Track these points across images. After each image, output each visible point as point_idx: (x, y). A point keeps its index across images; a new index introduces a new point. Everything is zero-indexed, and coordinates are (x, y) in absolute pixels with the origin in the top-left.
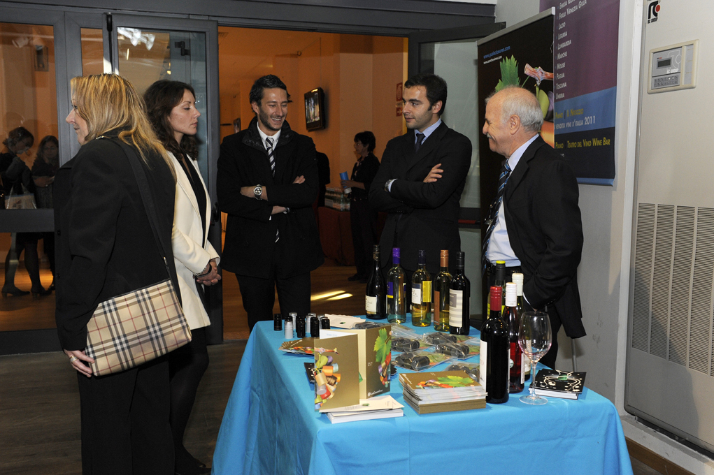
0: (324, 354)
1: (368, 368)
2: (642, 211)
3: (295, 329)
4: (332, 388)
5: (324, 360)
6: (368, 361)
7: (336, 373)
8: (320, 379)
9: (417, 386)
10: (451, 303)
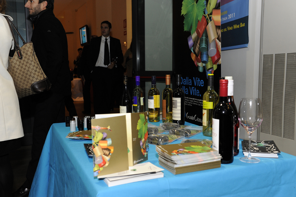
0: (99, 131)
1: (133, 142)
2: (266, 60)
3: (77, 126)
4: (107, 158)
5: (100, 136)
6: (133, 137)
7: (110, 146)
8: (97, 151)
9: (172, 154)
10: (174, 106)
